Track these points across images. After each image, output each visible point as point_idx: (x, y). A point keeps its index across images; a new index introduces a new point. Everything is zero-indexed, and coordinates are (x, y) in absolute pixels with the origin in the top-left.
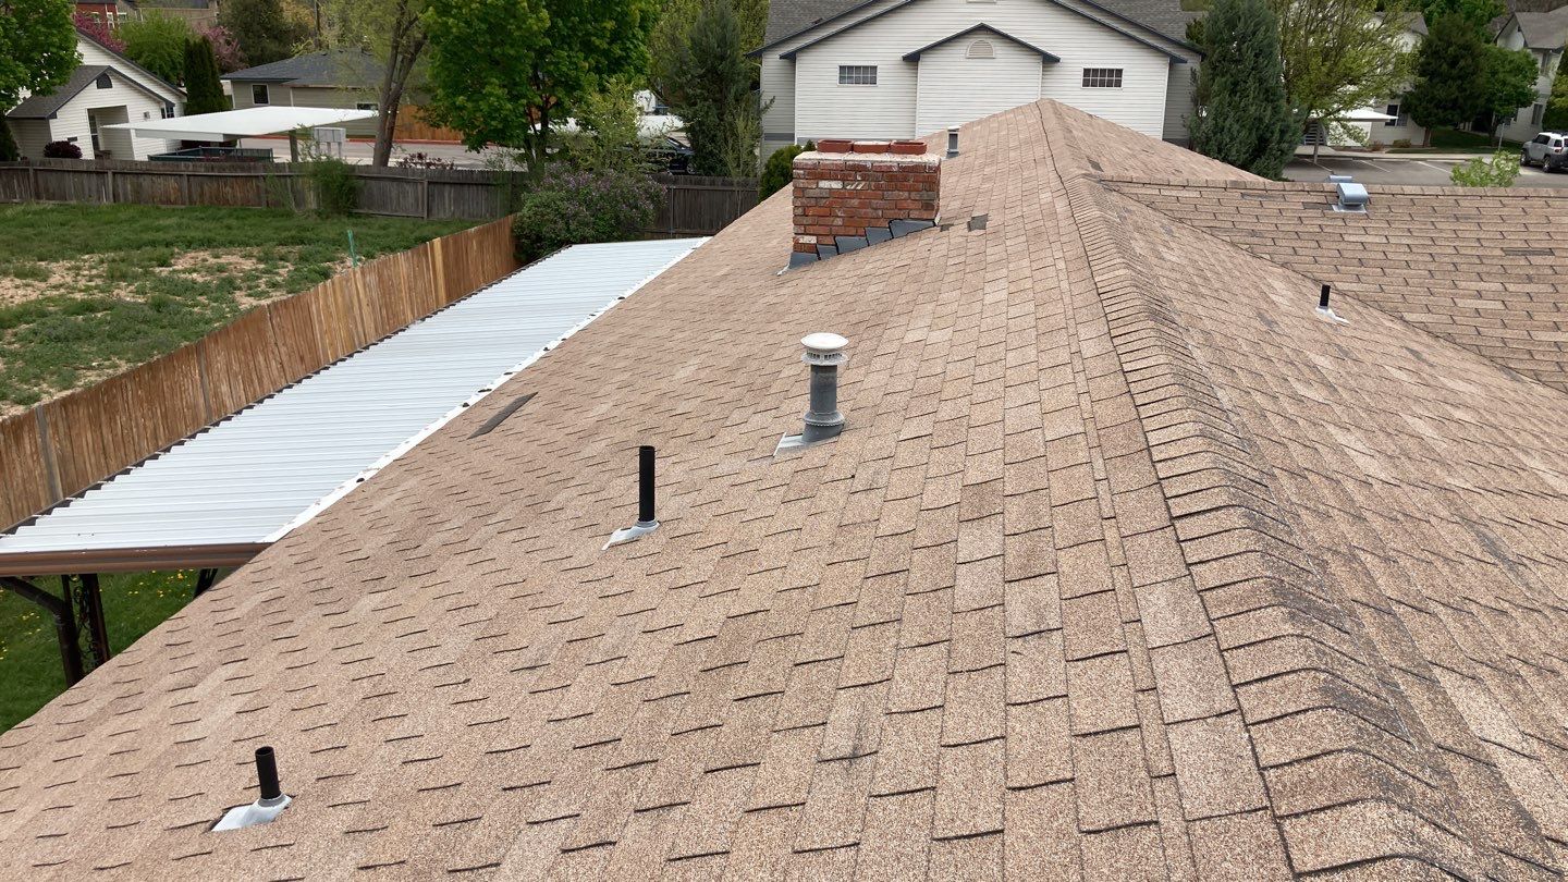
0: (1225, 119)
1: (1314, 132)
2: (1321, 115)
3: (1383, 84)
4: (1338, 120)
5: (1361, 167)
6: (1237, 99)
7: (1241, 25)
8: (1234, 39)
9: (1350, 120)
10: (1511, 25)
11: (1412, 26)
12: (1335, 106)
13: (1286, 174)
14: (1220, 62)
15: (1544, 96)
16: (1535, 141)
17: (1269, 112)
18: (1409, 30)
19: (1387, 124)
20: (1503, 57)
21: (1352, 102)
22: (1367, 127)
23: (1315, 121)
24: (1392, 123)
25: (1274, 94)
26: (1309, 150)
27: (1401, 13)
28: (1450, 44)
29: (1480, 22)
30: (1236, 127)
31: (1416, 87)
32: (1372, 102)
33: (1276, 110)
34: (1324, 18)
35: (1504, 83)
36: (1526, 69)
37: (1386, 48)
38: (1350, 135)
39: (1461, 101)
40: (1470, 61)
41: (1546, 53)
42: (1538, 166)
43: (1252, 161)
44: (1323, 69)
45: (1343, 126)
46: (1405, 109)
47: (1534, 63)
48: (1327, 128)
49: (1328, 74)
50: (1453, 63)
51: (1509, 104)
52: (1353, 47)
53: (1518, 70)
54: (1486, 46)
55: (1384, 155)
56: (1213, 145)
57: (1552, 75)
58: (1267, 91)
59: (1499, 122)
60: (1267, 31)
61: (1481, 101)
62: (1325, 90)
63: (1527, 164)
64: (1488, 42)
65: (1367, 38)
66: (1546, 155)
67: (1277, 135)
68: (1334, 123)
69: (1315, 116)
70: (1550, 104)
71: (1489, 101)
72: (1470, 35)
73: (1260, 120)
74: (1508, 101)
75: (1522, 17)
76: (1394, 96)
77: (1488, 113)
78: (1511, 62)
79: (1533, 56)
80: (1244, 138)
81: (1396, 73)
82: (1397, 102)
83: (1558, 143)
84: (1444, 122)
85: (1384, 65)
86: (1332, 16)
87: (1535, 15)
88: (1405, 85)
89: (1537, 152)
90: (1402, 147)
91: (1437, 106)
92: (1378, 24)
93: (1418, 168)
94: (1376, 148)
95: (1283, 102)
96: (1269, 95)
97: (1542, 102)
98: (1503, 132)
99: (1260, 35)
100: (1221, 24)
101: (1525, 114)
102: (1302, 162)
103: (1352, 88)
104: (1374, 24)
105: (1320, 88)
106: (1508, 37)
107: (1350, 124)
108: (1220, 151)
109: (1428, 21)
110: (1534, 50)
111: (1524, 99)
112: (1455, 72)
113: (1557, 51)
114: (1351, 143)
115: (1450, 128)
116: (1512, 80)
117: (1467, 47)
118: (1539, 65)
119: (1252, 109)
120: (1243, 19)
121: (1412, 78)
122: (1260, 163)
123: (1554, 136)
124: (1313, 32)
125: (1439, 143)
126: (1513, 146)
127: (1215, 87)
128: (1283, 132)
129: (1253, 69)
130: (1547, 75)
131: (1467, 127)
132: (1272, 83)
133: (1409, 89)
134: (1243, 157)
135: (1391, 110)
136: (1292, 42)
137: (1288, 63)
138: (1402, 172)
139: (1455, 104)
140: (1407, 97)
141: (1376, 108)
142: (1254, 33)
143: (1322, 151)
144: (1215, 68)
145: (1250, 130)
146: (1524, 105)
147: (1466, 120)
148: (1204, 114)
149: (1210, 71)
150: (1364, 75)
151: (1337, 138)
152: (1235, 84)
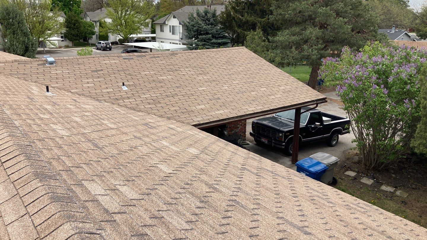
0: (13, 42)
1: (42, 44)
2: (43, 39)
3: (58, 31)
4: (48, 41)
5: (58, 53)
6: (15, 36)
7: (11, 15)
8: (10, 18)
9: (51, 40)
10: (86, 15)
11: (62, 15)
12: (46, 37)
13: (37, 56)
14: (7, 25)
15: (98, 32)
16: (98, 43)
17: (26, 39)
18: (60, 16)
19: (62, 41)
20: (86, 23)
21: (50, 36)
22: (56, 42)
23: (41, 41)
24: (63, 41)
25: (27, 34)
26: (42, 49)
27: (57, 12)
28: (72, 20)
29: (78, 15)
30: (17, 44)
31: (67, 31)
32: (56, 35)
33: (28, 39)
34: (37, 13)
35: (88, 30)
36: (92, 26)
37: (56, 21)
38: (52, 44)
39: (79, 34)
40: (78, 24)
41: (95, 22)
42: (100, 50)
43: (25, 53)
44: (40, 27)
45: (50, 42)
46: (65, 37)
47: (93, 24)
48: (46, 43)
49: (42, 28)
50: (74, 25)
51: (90, 35)
52: (47, 21)
53: (90, 26)
54: (81, 20)
55: (62, 49)
56: (11, 49)
57: (98, 27)
58: (24, 33)
59: (89, 39)
60: (20, 16)
61: (83, 34)
62: (42, 33)
63: (98, 49)
64: (81, 19)
65: (50, 18)
66: (101, 47)
67: (31, 46)
68: (47, 42)
69: (41, 40)
70: (99, 34)
71: (85, 34)
72: (77, 18)
73: (25, 42)
74: (90, 34)
75: (88, 13)
76: (62, 34)
77: (86, 37)
78: (88, 24)
79: (93, 23)
80: (20, 48)
81: (60, 28)
82: (63, 35)
83: (103, 44)
84: (76, 40)
85: (56, 25)
86: (39, 12)
87: (91, 13)
88: (64, 30)
89: (99, 46)
90: (67, 47)
91: (73, 36)
92: (52, 15)
93: (72, 52)
94: (60, 47)
95: (30, 36)
96: (25, 34)
97: (97, 34)
98: (90, 41)
99: (18, 17)
100: (5, 14)
101: (94, 37)
102: (40, 53)
103: (49, 32)
104: (51, 14)
105: (40, 32)
106: (86, 18)
107: (51, 41)
108: (14, 51)
109: (65, 14)
110: (92, 21)
111: (93, 33)
112: (75, 27)
113: (98, 21)
114: (53, 46)
115: (78, 41)
116: (89, 29)
117: (77, 21)
118: (95, 25)
119: (21, 39)
120: (11, 13)
121: (65, 29)
122: (28, 54)
123: (102, 42)
124: (34, 17)
125: (76, 45)
126: (93, 45)
127: (8, 33)
128: (32, 45)
129: (18, 27)
130: (97, 27)
131: (82, 41)
132: (25, 31)
133: (65, 32)
134: (22, 52)
135: (62, 37)
136: (29, 19)
137: (29, 25)
138: (69, 53)
139: (77, 36)
140: (65, 34)
141: (58, 37)
142: (16, 17)
143: (46, 49)
144: (6, 27)
145: (22, 44)
146: (94, 34)
147: (81, 39)
148: (6, 41)
149: (5, 28)
150: (52, 28)
151: (49, 46)
152: (14, 32)
